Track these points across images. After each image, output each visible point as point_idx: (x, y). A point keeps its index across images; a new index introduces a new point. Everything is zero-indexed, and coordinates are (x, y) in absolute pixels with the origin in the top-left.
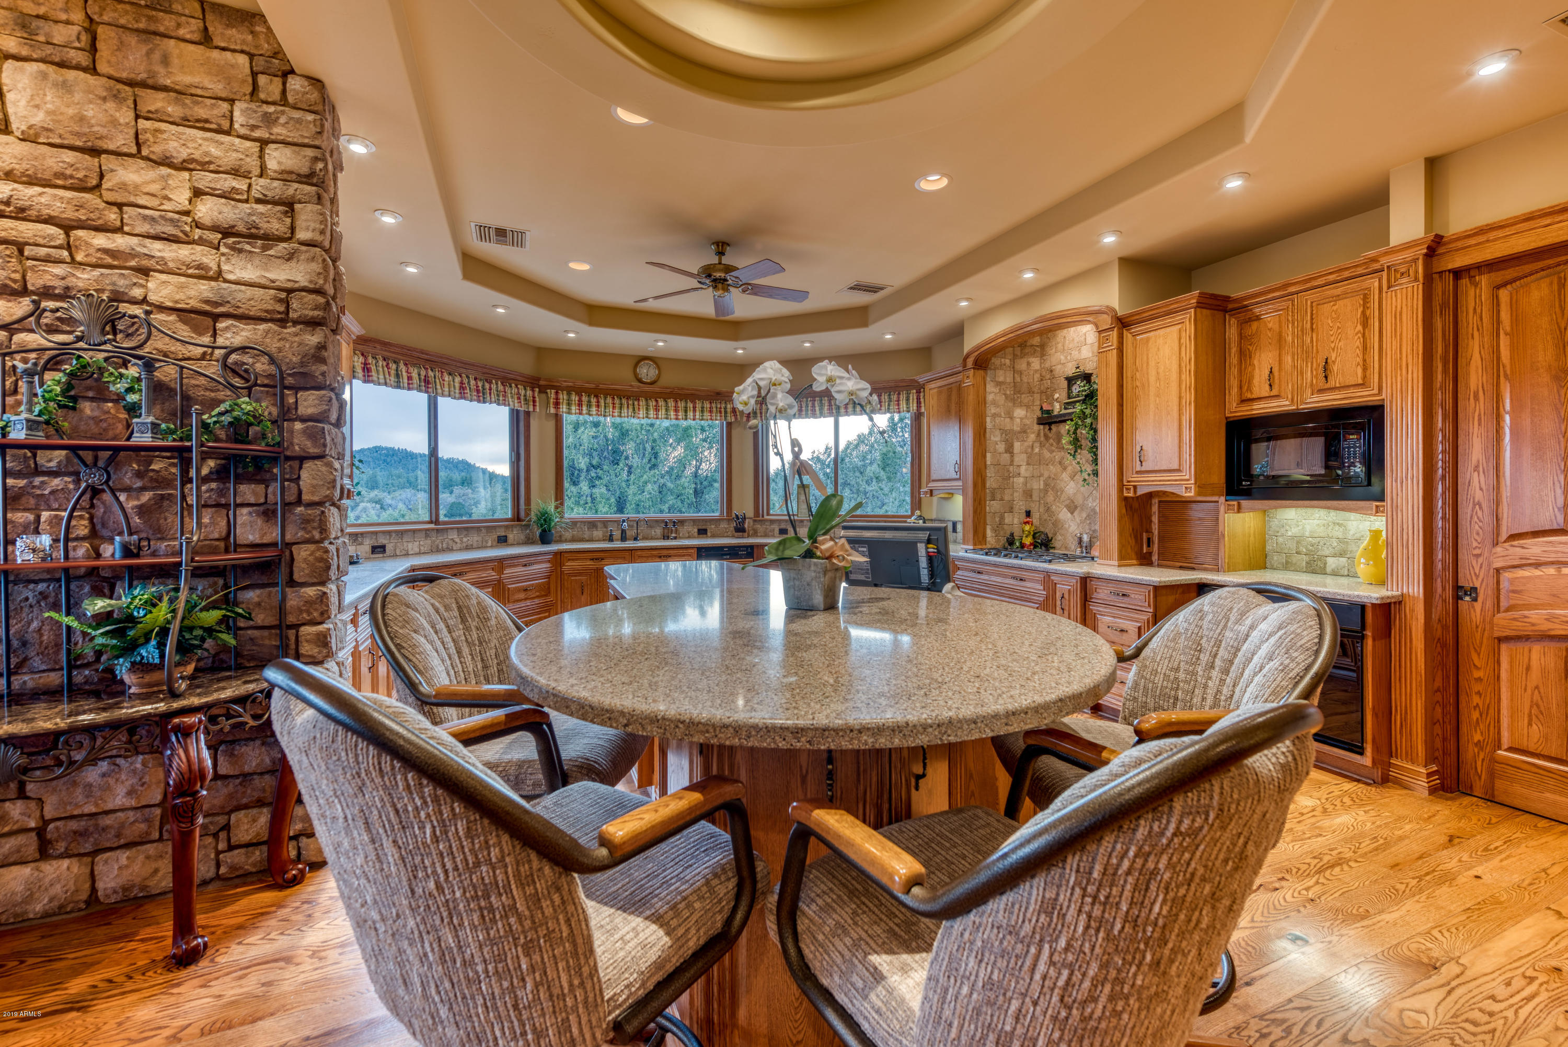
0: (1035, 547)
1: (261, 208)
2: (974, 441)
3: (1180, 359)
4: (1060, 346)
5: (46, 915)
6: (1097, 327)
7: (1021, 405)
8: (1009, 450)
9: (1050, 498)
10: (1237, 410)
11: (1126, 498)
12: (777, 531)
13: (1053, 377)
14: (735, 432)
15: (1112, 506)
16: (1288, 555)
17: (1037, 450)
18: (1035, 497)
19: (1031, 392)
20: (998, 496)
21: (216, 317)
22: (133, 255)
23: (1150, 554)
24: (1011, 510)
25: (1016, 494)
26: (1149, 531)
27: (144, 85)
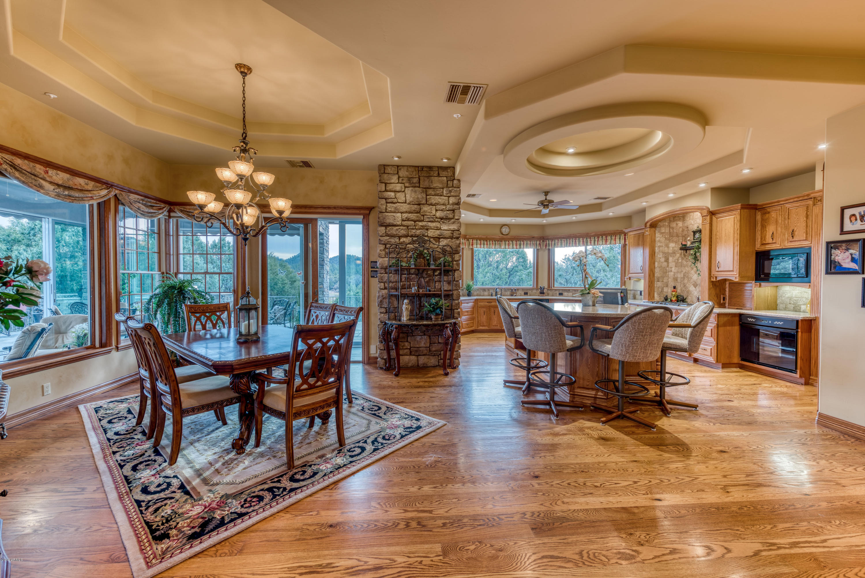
0: (678, 301)
1: (448, 212)
2: (649, 257)
3: (734, 228)
4: (691, 217)
5: (411, 367)
6: (702, 214)
7: (673, 242)
8: (667, 260)
9: (686, 281)
10: (759, 247)
11: (713, 282)
12: (558, 294)
13: (688, 230)
14: (540, 253)
15: (706, 284)
16: (786, 305)
17: (680, 261)
18: (679, 280)
19: (677, 236)
20: (661, 280)
21: (439, 238)
22: (426, 226)
23: (725, 303)
24: (667, 286)
25: (669, 279)
26: (724, 294)
27: (428, 188)
